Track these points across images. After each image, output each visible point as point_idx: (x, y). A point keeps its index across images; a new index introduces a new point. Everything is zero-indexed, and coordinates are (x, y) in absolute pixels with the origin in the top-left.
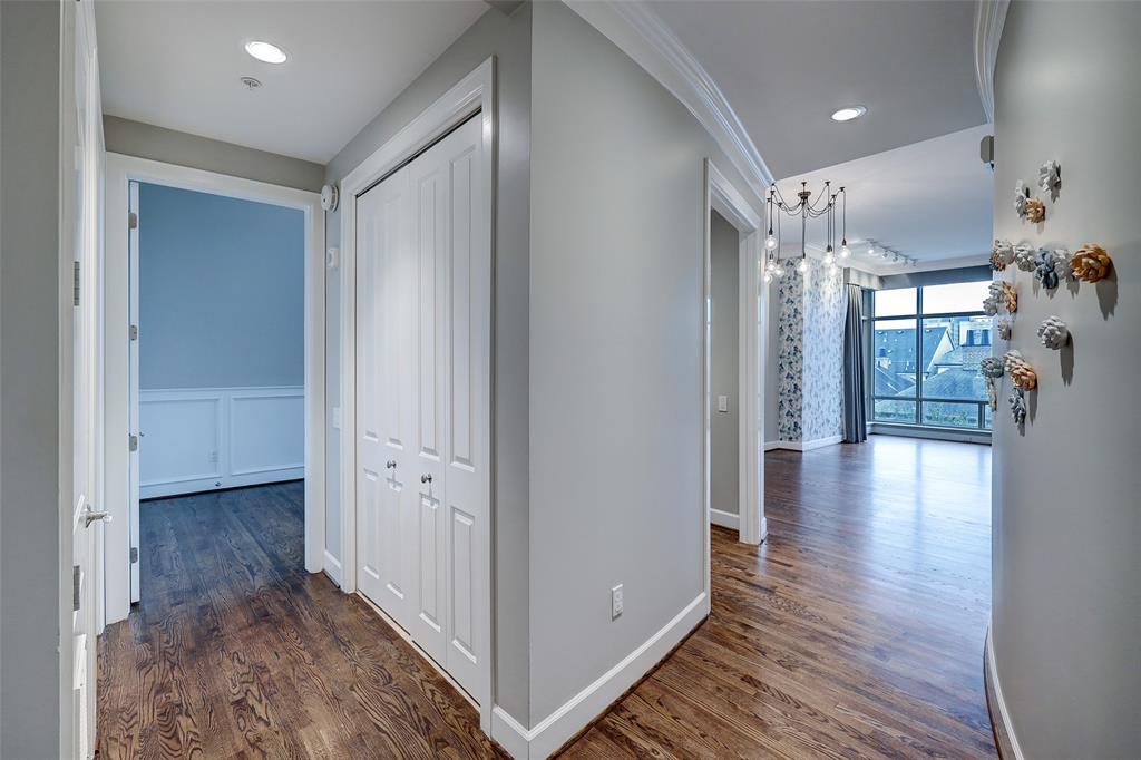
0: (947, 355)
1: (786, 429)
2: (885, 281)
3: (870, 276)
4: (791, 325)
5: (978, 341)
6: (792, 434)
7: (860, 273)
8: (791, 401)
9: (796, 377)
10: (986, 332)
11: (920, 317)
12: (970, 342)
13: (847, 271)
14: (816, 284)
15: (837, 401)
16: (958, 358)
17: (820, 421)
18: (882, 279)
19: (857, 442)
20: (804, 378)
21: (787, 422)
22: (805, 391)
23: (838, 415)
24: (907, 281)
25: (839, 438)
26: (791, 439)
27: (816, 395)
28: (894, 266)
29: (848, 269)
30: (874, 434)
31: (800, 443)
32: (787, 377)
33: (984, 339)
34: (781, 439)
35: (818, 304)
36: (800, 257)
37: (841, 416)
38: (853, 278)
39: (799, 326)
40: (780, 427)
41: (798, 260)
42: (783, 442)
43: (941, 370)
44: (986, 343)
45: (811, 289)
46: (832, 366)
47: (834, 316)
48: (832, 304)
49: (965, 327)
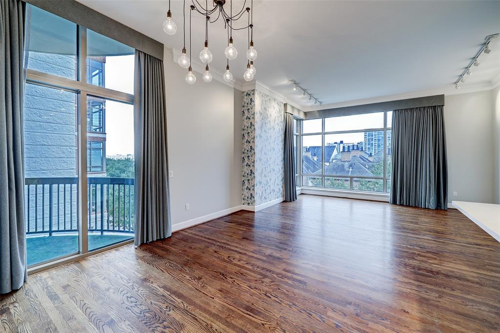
0: (336, 156)
1: (246, 198)
2: (308, 115)
3: (299, 111)
4: (248, 133)
5: (346, 150)
6: (250, 201)
7: (293, 107)
10: (349, 146)
11: (323, 133)
12: (344, 151)
13: (285, 105)
14: (265, 109)
15: (280, 178)
16: (339, 157)
17: (268, 191)
18: (305, 114)
19: (291, 201)
20: (255, 165)
21: (247, 193)
22: (256, 174)
23: (280, 187)
24: (317, 114)
25: (281, 199)
26: (249, 204)
27: (265, 176)
28: (311, 107)
29: (286, 104)
30: (302, 194)
31: (254, 206)
32: (247, 166)
33: (348, 149)
34: (244, 204)
35: (266, 121)
36: (254, 90)
37: (282, 187)
38: (289, 110)
39: (253, 134)
40: (243, 196)
41: (252, 92)
42: (245, 205)
43: (334, 161)
44: (349, 151)
45: (261, 112)
46: (277, 159)
47: (278, 130)
48: (276, 123)
49: (342, 145)
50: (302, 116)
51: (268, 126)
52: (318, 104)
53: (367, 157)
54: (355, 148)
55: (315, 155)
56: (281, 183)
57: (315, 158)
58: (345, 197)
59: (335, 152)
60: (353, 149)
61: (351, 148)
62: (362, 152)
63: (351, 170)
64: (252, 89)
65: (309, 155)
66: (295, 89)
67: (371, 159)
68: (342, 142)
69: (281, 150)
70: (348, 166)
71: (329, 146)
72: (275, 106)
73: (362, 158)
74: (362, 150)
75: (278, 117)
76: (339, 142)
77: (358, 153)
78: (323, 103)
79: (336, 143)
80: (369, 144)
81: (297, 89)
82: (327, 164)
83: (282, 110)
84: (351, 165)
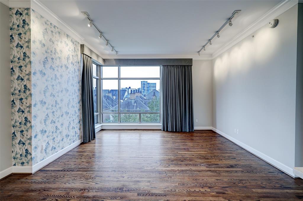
0: (127, 96)
1: (19, 156)
2: (106, 62)
4: (20, 67)
5: (133, 92)
6: (24, 160)
7: (91, 51)
8: (22, 131)
9: (26, 112)
10: (134, 90)
11: (119, 79)
12: (131, 93)
15: (77, 121)
16: (129, 97)
18: (104, 60)
19: (89, 141)
21: (19, 150)
23: (77, 130)
24: (114, 62)
25: (78, 142)
26: (23, 163)
28: (109, 55)
29: (83, 45)
30: (102, 130)
31: (31, 165)
32: (18, 112)
33: (134, 92)
34: (15, 165)
35: (53, 56)
36: (28, 9)
37: (80, 129)
38: (86, 52)
39: (28, 69)
40: (14, 155)
41: (26, 11)
42: (16, 167)
43: (126, 99)
44: (134, 93)
45: (44, 42)
46: (71, 100)
47: (72, 70)
48: (70, 61)
49: (130, 90)
50: (101, 62)
51: (57, 62)
52: (114, 52)
53: (143, 96)
54: (137, 91)
55: (114, 95)
56: (78, 125)
57: (114, 97)
58: (136, 129)
59: (126, 94)
60: (136, 92)
61: (135, 91)
62: (141, 94)
63: (135, 104)
64: (26, 7)
65: (110, 95)
66: (89, 26)
67: (145, 98)
68: (130, 88)
69: (77, 91)
70: (134, 102)
71: (123, 90)
72: (67, 42)
73: (141, 97)
74: (141, 93)
75: (73, 56)
76: (128, 88)
77: (139, 95)
78: (119, 53)
79: (126, 88)
80: (143, 90)
81: (91, 26)
82: (122, 101)
83: (78, 50)
84: (135, 102)
